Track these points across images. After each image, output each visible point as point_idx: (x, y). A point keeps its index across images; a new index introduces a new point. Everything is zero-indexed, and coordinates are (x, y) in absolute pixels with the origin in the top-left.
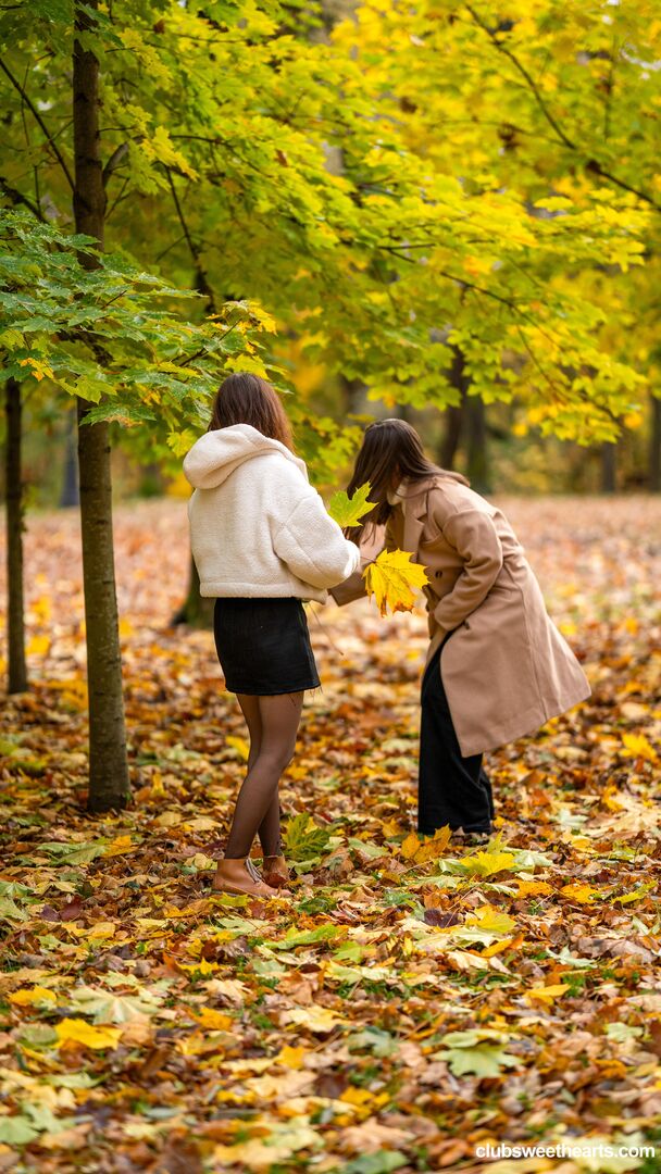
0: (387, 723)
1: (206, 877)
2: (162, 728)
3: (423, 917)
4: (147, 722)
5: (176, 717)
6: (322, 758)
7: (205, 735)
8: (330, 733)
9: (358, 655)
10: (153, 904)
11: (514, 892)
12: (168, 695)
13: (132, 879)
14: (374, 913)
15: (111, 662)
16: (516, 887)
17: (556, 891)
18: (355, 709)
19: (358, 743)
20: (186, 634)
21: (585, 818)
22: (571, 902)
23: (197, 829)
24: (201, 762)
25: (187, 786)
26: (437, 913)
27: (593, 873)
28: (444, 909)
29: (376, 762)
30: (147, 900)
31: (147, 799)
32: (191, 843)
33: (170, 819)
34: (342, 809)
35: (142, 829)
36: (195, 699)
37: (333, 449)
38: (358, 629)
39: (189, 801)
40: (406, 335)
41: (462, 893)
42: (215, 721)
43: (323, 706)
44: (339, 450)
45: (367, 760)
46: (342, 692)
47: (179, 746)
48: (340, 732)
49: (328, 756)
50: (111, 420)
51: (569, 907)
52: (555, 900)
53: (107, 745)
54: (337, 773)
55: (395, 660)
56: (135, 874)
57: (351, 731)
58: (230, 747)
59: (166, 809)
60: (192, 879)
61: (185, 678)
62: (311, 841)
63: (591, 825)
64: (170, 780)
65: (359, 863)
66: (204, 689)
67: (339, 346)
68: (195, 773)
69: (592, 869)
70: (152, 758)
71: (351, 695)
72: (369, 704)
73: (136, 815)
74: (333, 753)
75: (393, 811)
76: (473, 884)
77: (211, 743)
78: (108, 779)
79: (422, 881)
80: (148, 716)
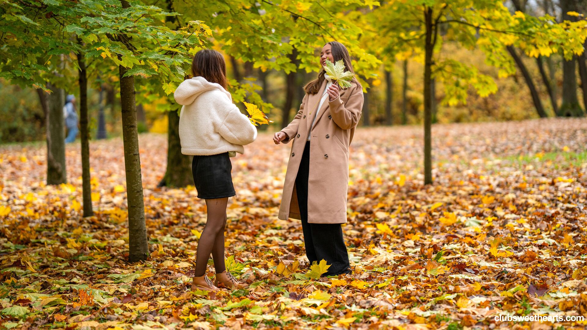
0: (265, 223)
1: (188, 284)
2: (159, 229)
3: (289, 296)
4: (152, 227)
5: (166, 224)
6: (236, 238)
7: (180, 231)
8: (239, 228)
9: (250, 197)
10: (164, 295)
11: (329, 286)
12: (161, 215)
13: (153, 287)
14: (266, 296)
15: (138, 192)
16: (331, 283)
17: (348, 284)
18: (250, 218)
19: (253, 231)
20: (166, 190)
21: (360, 258)
22: (356, 288)
23: (181, 267)
24: (179, 241)
25: (175, 250)
26: (295, 294)
27: (365, 277)
28: (298, 293)
29: (262, 239)
30: (162, 294)
31: (157, 256)
32: (179, 272)
33: (168, 263)
34: (248, 257)
35: (155, 267)
36: (174, 217)
37: (237, 94)
38: (248, 186)
39: (176, 256)
40: (270, 38)
41: (306, 286)
42: (184, 225)
43: (235, 218)
44: (239, 94)
45: (258, 239)
46: (243, 212)
47: (169, 235)
48: (244, 228)
49: (239, 238)
50: (138, 75)
51: (354, 290)
52: (348, 288)
53: (137, 231)
54: (244, 244)
55: (268, 198)
56: (154, 285)
57: (249, 227)
58: (193, 235)
59: (166, 259)
60: (181, 286)
61: (167, 208)
62: (235, 269)
63: (363, 260)
64: (166, 249)
65: (258, 277)
66: (178, 213)
67: (239, 45)
68: (177, 246)
69: (365, 275)
70: (156, 241)
71: (248, 213)
72: (257, 216)
73: (152, 262)
74: (242, 235)
75: (272, 257)
76: (311, 282)
77: (183, 234)
78: (138, 246)
79: (288, 283)
80: (152, 224)
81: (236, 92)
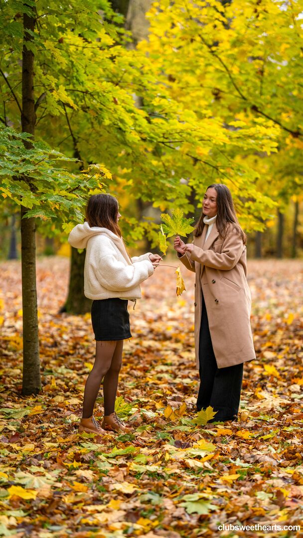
0: (157, 358)
1: (75, 425)
2: (55, 359)
3: (174, 444)
4: (48, 356)
5: (62, 354)
6: (128, 373)
7: (75, 362)
8: (131, 362)
9: (144, 328)
10: (52, 436)
11: (215, 434)
12: (58, 344)
13: (42, 425)
14: (152, 442)
15: (33, 327)
16: (216, 431)
17: (234, 433)
18: (143, 352)
19: (144, 367)
20: (66, 317)
21: (247, 402)
22: (241, 438)
23: (71, 403)
24: (73, 374)
25: (67, 384)
26: (180, 442)
27: (251, 426)
28: (183, 441)
29: (152, 375)
30: (49, 435)
31: (49, 390)
32: (69, 410)
33: (59, 399)
34: (137, 396)
35: (46, 403)
36: (70, 346)
37: (136, 231)
38: (144, 316)
39: (68, 391)
40: (170, 182)
41: (192, 434)
42: (79, 356)
43: (129, 350)
44: (138, 232)
45: (148, 374)
46: (137, 344)
47: (63, 367)
48: (136, 362)
49: (131, 373)
50: (37, 217)
51: (240, 440)
52: (234, 437)
53: (31, 365)
54: (135, 380)
55: (161, 331)
56: (43, 423)
57: (141, 361)
58: (87, 367)
59: (57, 395)
60: (69, 426)
61: (65, 337)
62: (123, 409)
63: (250, 405)
64: (59, 381)
65: (145, 420)
66: (74, 342)
67: (140, 186)
68: (70, 379)
69: (250, 424)
70: (51, 372)
71: (141, 346)
72: (149, 350)
73: (43, 397)
74: (133, 371)
75: (160, 397)
76: (197, 429)
77: (77, 366)
78: (31, 380)
79: (174, 428)
80: (49, 353)
81: (135, 230)
